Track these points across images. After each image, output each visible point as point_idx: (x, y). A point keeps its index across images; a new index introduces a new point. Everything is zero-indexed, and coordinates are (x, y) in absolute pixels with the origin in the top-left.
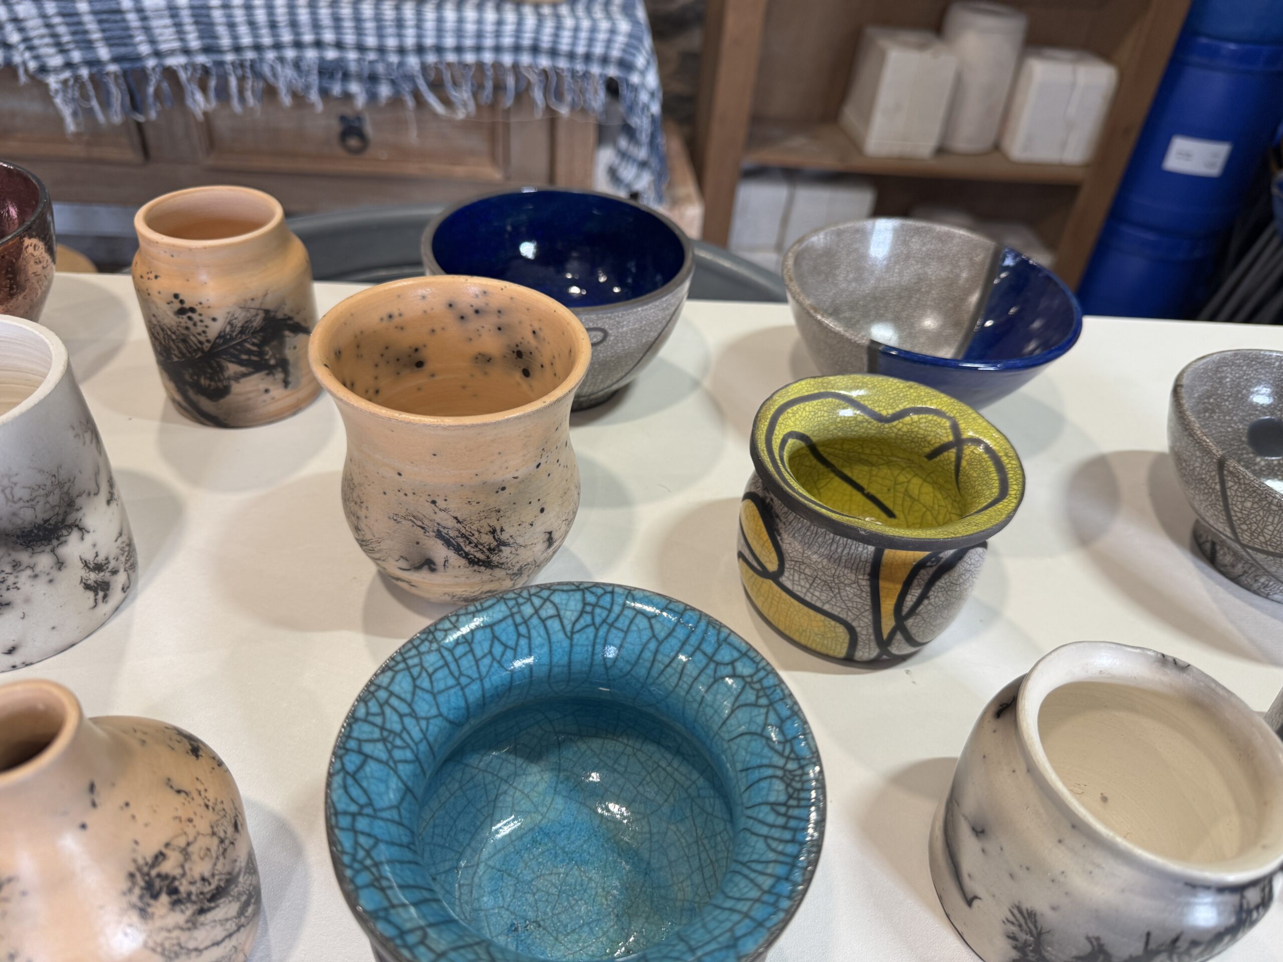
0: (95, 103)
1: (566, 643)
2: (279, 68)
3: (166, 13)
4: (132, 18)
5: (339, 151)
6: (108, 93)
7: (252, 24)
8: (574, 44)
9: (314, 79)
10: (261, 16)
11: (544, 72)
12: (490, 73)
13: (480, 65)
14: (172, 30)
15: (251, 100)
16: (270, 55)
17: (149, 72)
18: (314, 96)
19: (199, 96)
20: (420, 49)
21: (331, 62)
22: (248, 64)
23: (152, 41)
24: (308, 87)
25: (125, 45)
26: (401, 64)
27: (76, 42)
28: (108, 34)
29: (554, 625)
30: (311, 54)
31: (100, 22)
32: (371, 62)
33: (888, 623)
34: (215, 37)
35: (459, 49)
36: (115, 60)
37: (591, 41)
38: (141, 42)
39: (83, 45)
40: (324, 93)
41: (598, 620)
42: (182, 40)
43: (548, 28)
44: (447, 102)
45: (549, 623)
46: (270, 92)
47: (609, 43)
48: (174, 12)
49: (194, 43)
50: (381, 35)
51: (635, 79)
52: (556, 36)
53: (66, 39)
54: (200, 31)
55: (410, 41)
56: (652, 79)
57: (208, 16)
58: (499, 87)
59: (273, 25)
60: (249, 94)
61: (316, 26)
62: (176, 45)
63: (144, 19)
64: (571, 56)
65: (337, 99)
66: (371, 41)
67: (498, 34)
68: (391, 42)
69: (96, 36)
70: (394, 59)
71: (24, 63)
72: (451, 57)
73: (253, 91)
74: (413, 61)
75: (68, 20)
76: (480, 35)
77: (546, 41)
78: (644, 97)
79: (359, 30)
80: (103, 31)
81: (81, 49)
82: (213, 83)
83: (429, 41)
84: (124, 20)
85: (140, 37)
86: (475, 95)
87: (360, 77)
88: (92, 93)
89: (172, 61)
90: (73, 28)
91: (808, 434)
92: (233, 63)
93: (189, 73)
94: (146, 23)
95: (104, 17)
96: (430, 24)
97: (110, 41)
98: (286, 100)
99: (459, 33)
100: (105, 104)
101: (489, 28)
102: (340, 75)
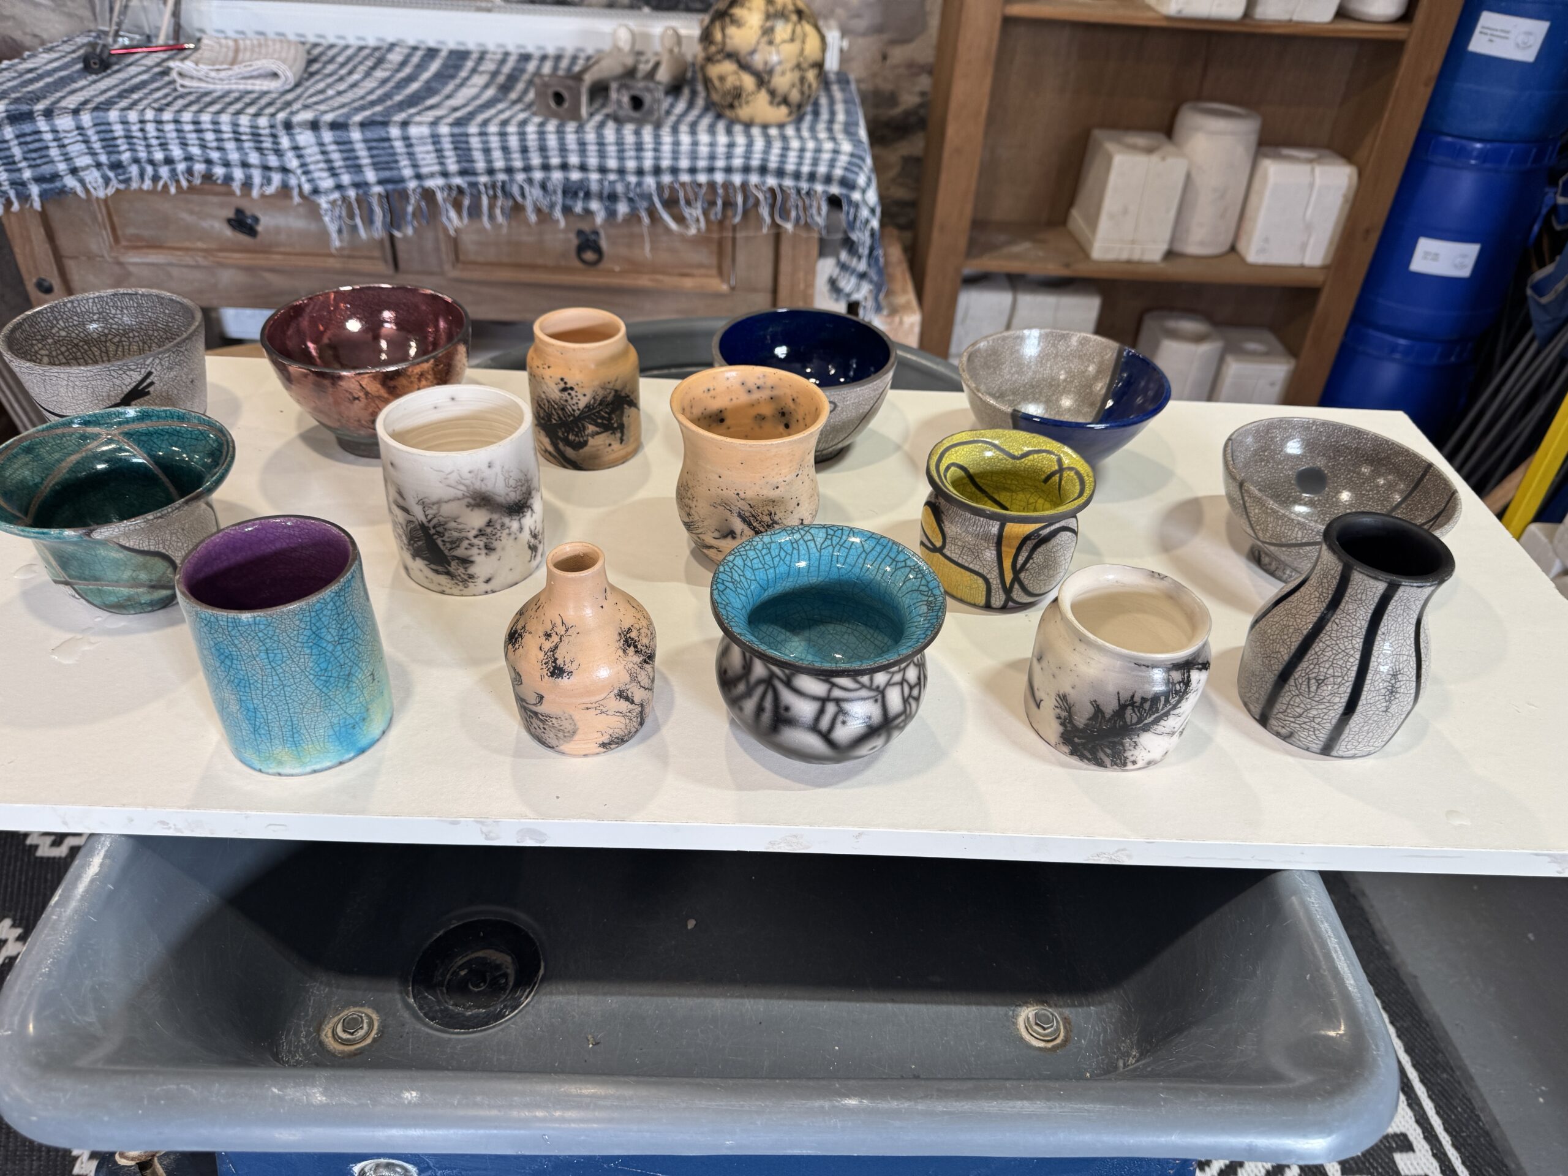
0: (358, 221)
1: (817, 554)
2: (526, 187)
3: (430, 140)
4: (399, 146)
5: (577, 263)
6: (371, 211)
7: (505, 149)
8: (800, 164)
9: (559, 198)
10: (514, 142)
11: (772, 190)
12: (720, 191)
13: (712, 185)
14: (434, 155)
15: (500, 218)
16: (520, 177)
17: (410, 192)
18: (558, 214)
19: (453, 214)
20: (657, 171)
21: (575, 182)
22: (499, 184)
23: (415, 166)
24: (552, 206)
25: (391, 169)
26: (639, 184)
27: (347, 167)
28: (376, 160)
29: (811, 544)
30: (557, 176)
31: (370, 149)
32: (611, 183)
33: (1009, 576)
34: (473, 161)
35: (693, 171)
36: (380, 182)
37: (815, 162)
38: (405, 167)
39: (352, 170)
40: (567, 210)
41: (834, 543)
42: (442, 164)
43: (776, 149)
44: (680, 219)
45: (809, 543)
46: (517, 209)
47: (832, 163)
48: (436, 139)
49: (453, 167)
50: (621, 158)
51: (856, 196)
52: (783, 156)
53: (338, 164)
54: (458, 156)
55: (648, 164)
56: (872, 197)
57: (467, 142)
58: (728, 204)
59: (524, 150)
60: (498, 212)
61: (563, 150)
62: (436, 168)
63: (409, 146)
64: (797, 176)
65: (579, 215)
66: (612, 163)
67: (729, 156)
68: (631, 165)
69: (365, 161)
70: (633, 179)
71: (300, 186)
72: (685, 178)
73: (502, 209)
74: (650, 181)
75: (342, 147)
76: (712, 157)
77: (773, 163)
78: (865, 213)
79: (602, 154)
80: (372, 157)
81: (350, 173)
82: (466, 202)
83: (666, 163)
84: (392, 147)
85: (404, 162)
86: (706, 213)
87: (600, 197)
88: (357, 211)
89: (430, 183)
90: (345, 155)
91: (966, 466)
92: (485, 185)
93: (445, 194)
94: (411, 150)
95: (374, 144)
96: (666, 148)
97: (376, 166)
98: (533, 218)
99: (694, 156)
100: (369, 221)
101: (721, 150)
102: (581, 194)
